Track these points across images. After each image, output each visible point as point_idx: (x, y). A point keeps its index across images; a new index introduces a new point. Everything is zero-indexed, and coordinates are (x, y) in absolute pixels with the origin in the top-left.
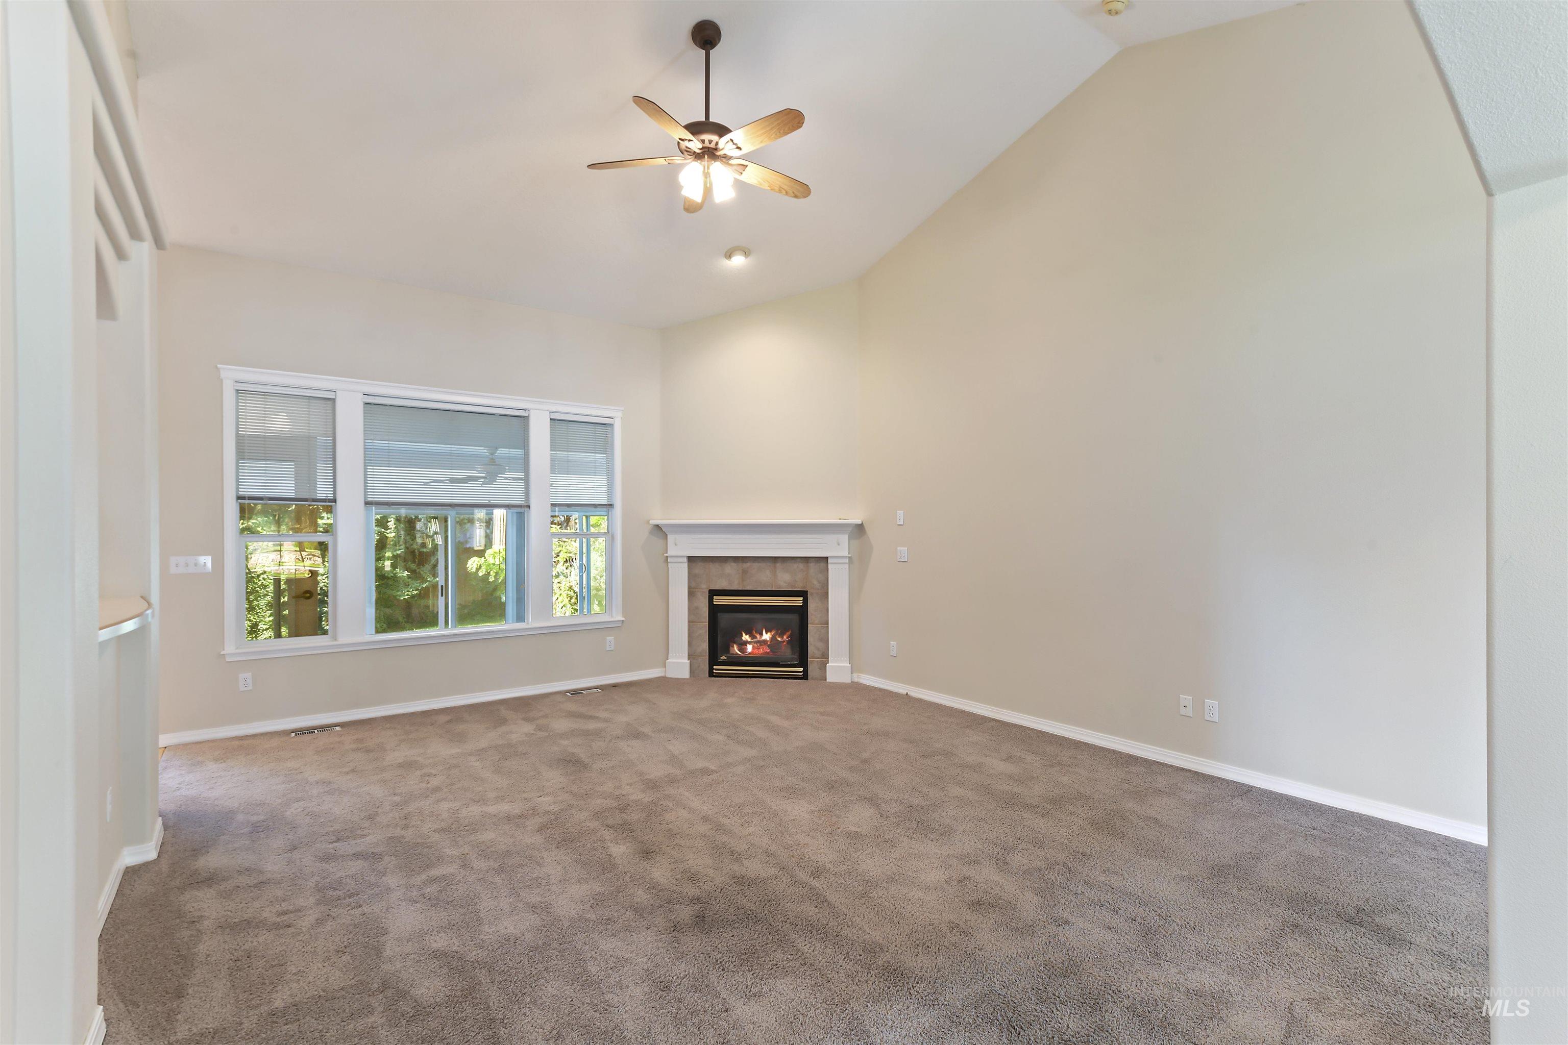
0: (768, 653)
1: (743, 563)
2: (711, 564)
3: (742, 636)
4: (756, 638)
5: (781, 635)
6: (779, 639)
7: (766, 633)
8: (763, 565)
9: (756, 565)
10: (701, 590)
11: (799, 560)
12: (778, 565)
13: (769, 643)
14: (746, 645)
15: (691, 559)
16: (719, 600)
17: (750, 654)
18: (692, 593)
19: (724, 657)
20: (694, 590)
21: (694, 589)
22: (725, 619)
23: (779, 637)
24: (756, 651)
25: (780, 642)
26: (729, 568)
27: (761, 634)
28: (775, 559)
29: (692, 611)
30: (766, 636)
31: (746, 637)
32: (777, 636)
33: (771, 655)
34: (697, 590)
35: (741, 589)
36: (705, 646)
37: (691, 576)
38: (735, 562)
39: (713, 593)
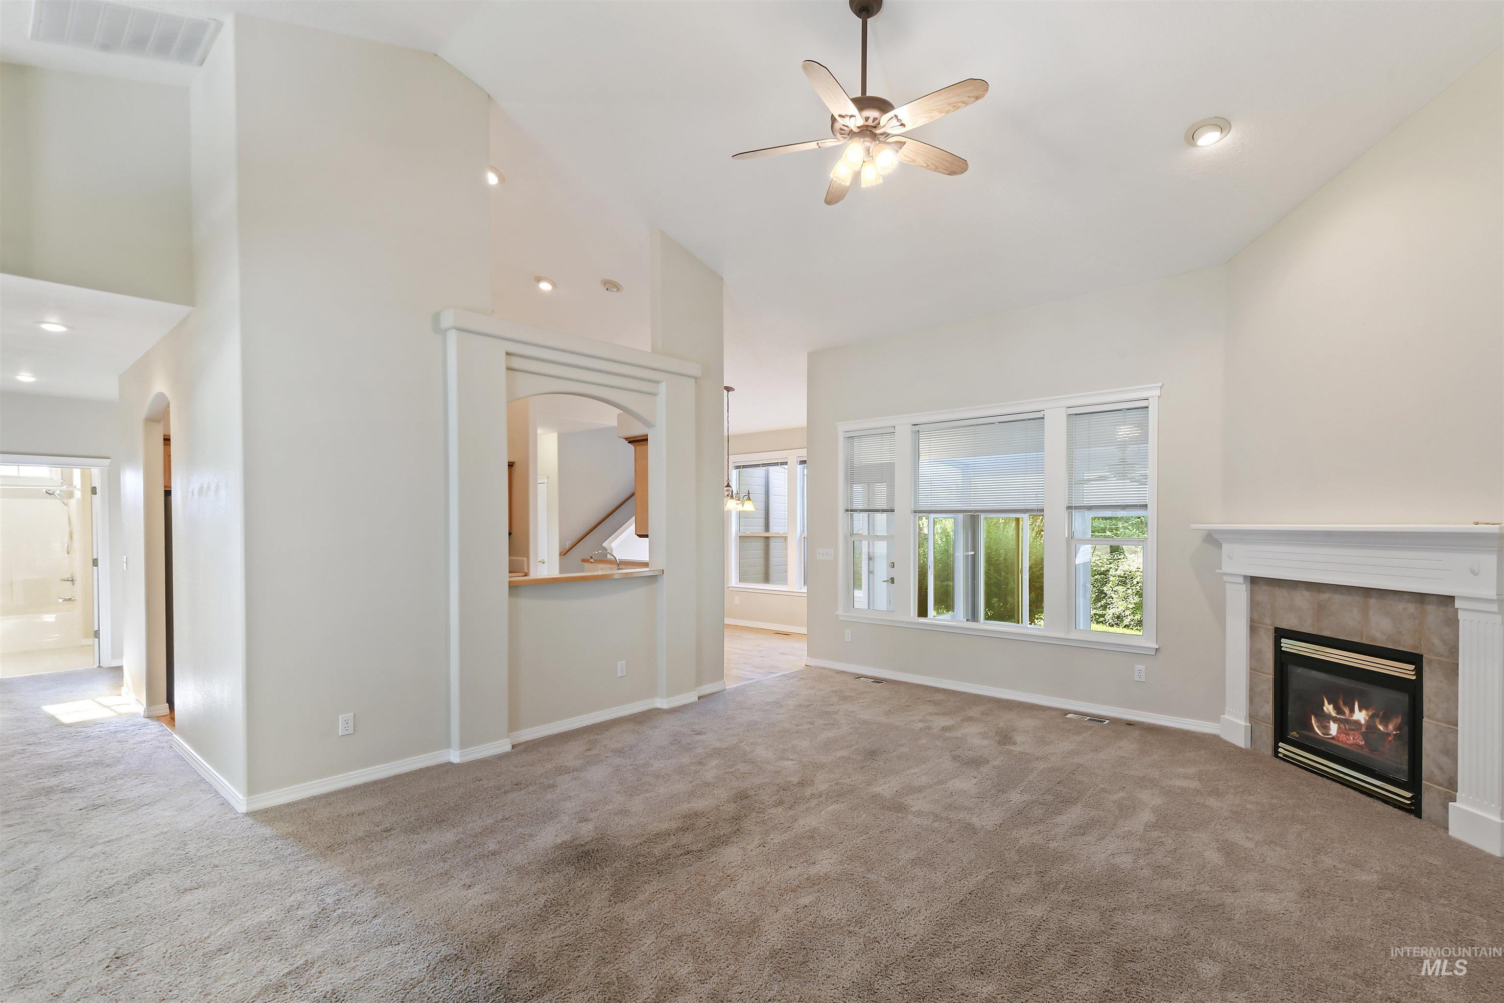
0: (1361, 747)
1: (1319, 592)
2: (1277, 588)
3: (1323, 705)
4: (1343, 713)
5: (1385, 720)
6: (1381, 728)
7: (1360, 710)
8: (1347, 599)
9: (1338, 598)
10: (1264, 626)
11: (1407, 597)
12: (1372, 601)
13: (1363, 730)
14: (1329, 723)
15: (1254, 581)
16: (1288, 645)
17: (1333, 738)
18: (1253, 628)
19: (1294, 733)
20: (1256, 625)
21: (1256, 623)
22: (1298, 674)
23: (1381, 723)
24: (1343, 737)
25: (1382, 732)
26: (1302, 599)
27: (1352, 711)
28: (1367, 592)
29: (1254, 654)
30: (1360, 716)
31: (1328, 708)
32: (1377, 721)
33: (1366, 752)
34: (1260, 625)
35: (1316, 633)
36: (1268, 709)
37: (1254, 604)
38: (1308, 589)
39: (1280, 634)
